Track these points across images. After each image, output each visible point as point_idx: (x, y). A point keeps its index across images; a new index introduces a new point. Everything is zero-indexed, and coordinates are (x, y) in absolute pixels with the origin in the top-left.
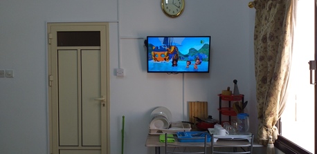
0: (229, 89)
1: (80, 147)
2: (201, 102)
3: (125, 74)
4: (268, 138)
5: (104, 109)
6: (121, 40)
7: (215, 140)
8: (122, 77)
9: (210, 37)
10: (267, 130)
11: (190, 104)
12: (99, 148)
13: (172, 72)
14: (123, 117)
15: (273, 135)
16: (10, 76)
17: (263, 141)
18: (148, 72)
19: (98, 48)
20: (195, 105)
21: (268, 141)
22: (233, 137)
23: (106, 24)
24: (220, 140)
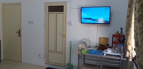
0: (118, 32)
1: (55, 52)
2: (105, 38)
3: (72, 24)
4: (129, 56)
5: (64, 38)
6: (71, 9)
7: (105, 55)
8: (71, 25)
9: (110, 7)
10: (129, 52)
11: (100, 38)
12: (62, 53)
13: (92, 23)
14: (71, 42)
15: (132, 55)
16: (32, 23)
17: (127, 57)
18: (81, 23)
19: (62, 12)
20: (102, 39)
21: (129, 57)
22: (113, 54)
23: (66, 2)
24: (107, 55)
